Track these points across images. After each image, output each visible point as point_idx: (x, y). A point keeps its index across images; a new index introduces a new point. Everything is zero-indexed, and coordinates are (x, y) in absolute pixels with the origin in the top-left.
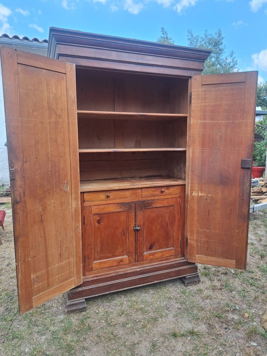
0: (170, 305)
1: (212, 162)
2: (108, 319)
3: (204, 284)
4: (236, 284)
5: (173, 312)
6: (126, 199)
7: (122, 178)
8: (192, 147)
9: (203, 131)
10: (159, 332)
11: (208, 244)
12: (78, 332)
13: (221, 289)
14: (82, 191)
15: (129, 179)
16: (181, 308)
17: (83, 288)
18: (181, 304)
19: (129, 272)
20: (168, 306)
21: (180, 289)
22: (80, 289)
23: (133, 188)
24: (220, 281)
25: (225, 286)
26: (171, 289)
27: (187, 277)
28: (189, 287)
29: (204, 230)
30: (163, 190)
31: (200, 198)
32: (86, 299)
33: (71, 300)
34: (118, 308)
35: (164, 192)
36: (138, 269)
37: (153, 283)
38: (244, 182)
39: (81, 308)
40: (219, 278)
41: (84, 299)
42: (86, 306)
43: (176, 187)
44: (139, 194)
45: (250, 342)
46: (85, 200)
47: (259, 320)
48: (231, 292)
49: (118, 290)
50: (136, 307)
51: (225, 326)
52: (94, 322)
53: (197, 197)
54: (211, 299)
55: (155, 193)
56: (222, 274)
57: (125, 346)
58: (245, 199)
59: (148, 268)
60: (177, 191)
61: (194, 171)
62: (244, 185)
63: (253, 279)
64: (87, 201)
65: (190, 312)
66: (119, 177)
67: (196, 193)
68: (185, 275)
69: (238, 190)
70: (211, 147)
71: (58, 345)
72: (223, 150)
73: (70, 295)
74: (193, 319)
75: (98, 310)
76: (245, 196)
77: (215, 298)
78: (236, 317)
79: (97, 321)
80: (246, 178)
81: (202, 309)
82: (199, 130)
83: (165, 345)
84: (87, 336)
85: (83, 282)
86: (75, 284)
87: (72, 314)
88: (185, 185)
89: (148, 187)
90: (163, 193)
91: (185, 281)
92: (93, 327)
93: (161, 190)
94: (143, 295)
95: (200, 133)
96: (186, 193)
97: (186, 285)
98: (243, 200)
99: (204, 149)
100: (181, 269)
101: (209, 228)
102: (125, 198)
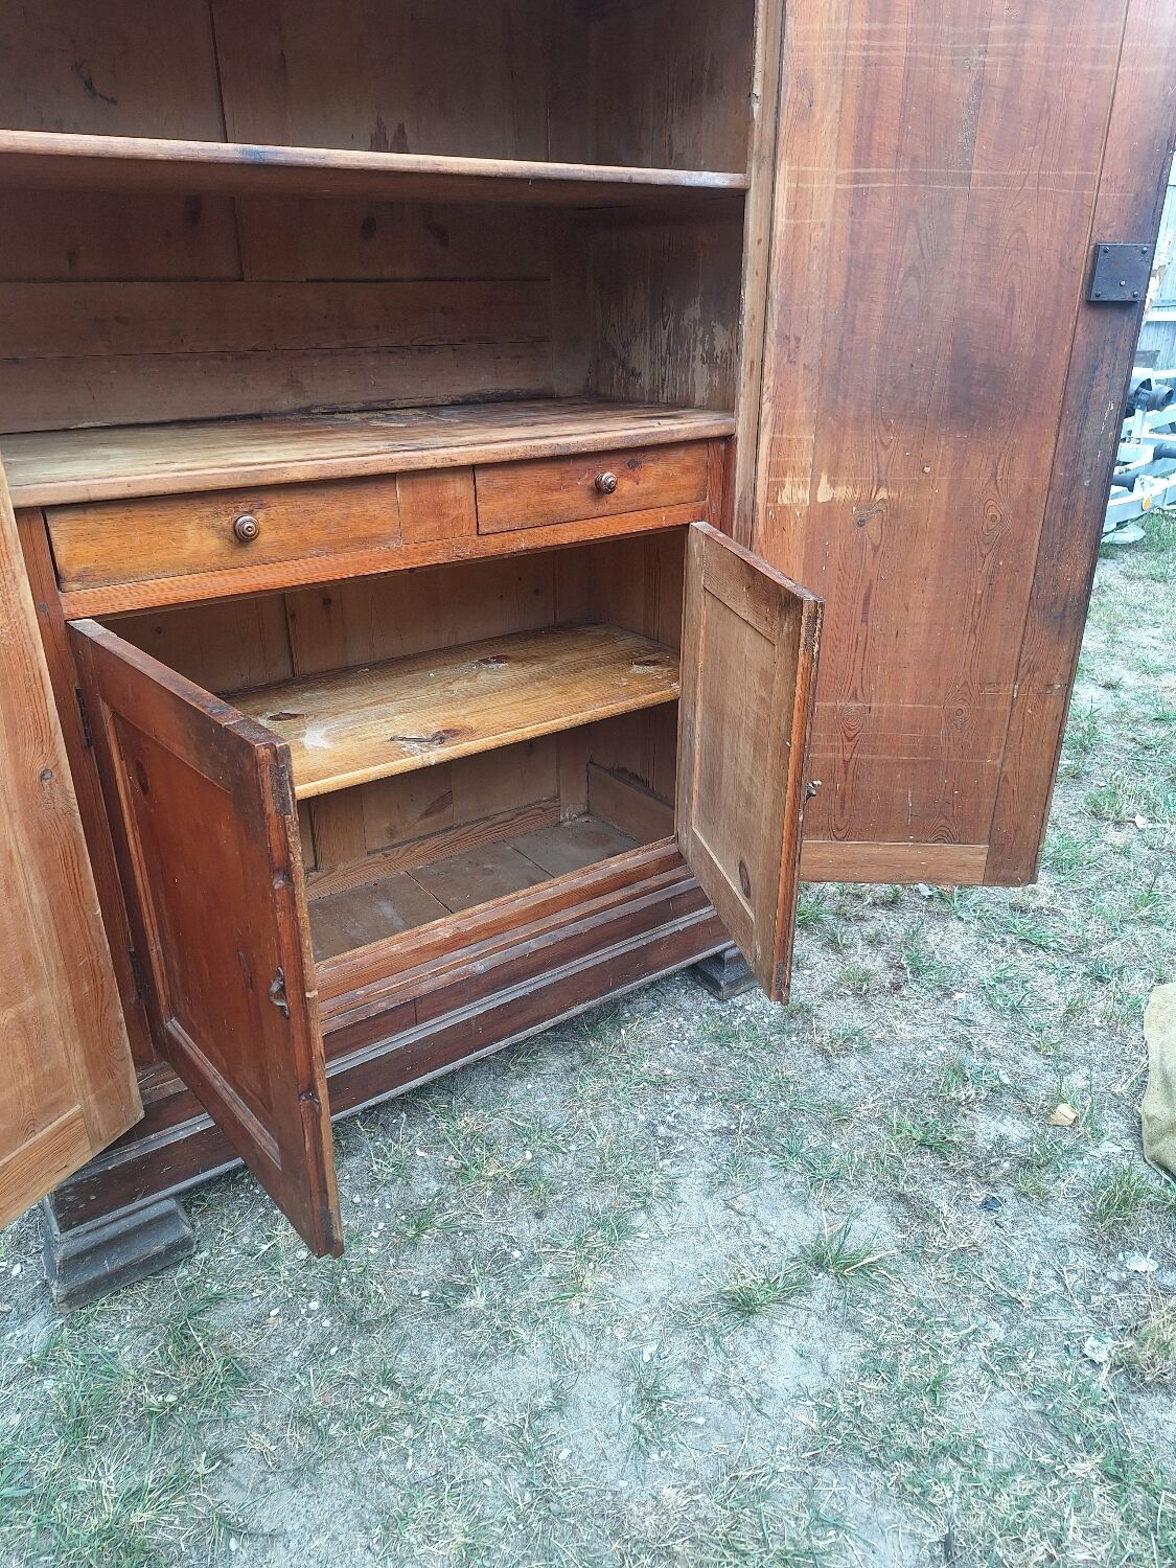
0: (669, 1119)
1: (913, 271)
2: (344, 1280)
3: (808, 972)
4: (957, 947)
5: (696, 1160)
6: (377, 551)
7: (307, 411)
8: (791, 164)
9: (869, 35)
10: (655, 1302)
11: (850, 778)
12: (163, 1419)
13: (896, 987)
14: (23, 502)
15: (356, 418)
16: (733, 1127)
17: (152, 1137)
18: (728, 1104)
19: (426, 987)
20: (662, 1130)
21: (696, 1018)
22: (132, 1153)
23: (421, 466)
24: (881, 943)
25: (912, 967)
26: (654, 1028)
27: (728, 954)
28: (738, 1001)
29: (830, 704)
30: (608, 477)
31: (822, 517)
32: (176, 1195)
33: (77, 1225)
34: (389, 1197)
35: (611, 489)
36: (477, 963)
37: (563, 1017)
38: (1087, 398)
39: (159, 1254)
40: (869, 929)
41: (167, 1198)
42: (188, 1230)
43: (681, 453)
44: (455, 514)
45: (1120, 1255)
46: (64, 574)
47: (1122, 1127)
48: (948, 995)
49: (372, 1102)
50: (490, 1174)
51: (979, 1194)
52: (259, 1321)
53: (808, 516)
54: (865, 1050)
55: (558, 503)
56: (875, 904)
57: (485, 1445)
58: (1080, 506)
59: (534, 945)
60: (684, 480)
61: (798, 339)
62: (1085, 417)
63: (1024, 911)
64: (79, 578)
65: (783, 1141)
66: (287, 402)
67: (804, 484)
68: (718, 948)
69: (1048, 453)
70: (915, 160)
71: (44, 1544)
72: (985, 181)
73: (70, 1199)
74: (815, 1183)
75: (269, 1238)
76: (1086, 483)
77: (880, 1042)
78: (1015, 1130)
79: (274, 1312)
80: (1105, 369)
81: (840, 1116)
82: (844, 25)
83: (708, 1377)
84: (231, 1435)
85: (145, 1107)
86: (95, 1138)
87: (103, 1300)
88: (728, 439)
89: (515, 456)
90: (603, 500)
91: (716, 976)
92: (255, 1360)
93: (591, 482)
94: (516, 1090)
95: (847, 47)
96: (738, 490)
97: (726, 991)
98: (1069, 508)
99: (866, 178)
100: (700, 919)
101: (859, 693)
102: (365, 541)
